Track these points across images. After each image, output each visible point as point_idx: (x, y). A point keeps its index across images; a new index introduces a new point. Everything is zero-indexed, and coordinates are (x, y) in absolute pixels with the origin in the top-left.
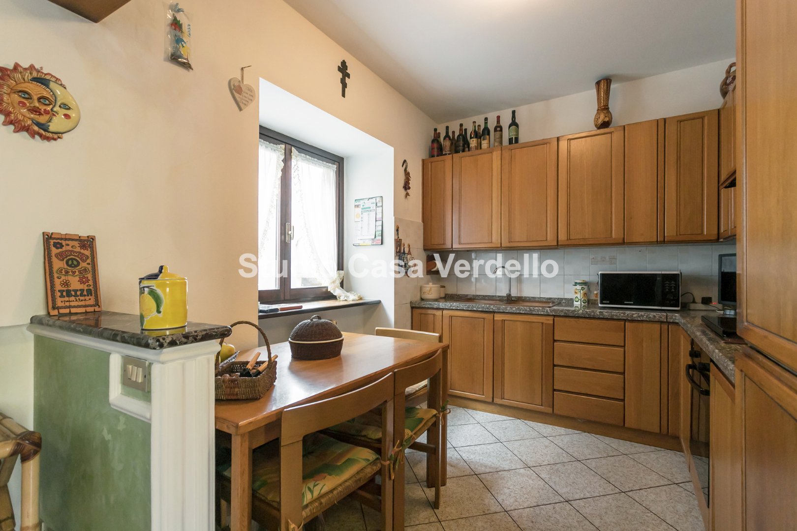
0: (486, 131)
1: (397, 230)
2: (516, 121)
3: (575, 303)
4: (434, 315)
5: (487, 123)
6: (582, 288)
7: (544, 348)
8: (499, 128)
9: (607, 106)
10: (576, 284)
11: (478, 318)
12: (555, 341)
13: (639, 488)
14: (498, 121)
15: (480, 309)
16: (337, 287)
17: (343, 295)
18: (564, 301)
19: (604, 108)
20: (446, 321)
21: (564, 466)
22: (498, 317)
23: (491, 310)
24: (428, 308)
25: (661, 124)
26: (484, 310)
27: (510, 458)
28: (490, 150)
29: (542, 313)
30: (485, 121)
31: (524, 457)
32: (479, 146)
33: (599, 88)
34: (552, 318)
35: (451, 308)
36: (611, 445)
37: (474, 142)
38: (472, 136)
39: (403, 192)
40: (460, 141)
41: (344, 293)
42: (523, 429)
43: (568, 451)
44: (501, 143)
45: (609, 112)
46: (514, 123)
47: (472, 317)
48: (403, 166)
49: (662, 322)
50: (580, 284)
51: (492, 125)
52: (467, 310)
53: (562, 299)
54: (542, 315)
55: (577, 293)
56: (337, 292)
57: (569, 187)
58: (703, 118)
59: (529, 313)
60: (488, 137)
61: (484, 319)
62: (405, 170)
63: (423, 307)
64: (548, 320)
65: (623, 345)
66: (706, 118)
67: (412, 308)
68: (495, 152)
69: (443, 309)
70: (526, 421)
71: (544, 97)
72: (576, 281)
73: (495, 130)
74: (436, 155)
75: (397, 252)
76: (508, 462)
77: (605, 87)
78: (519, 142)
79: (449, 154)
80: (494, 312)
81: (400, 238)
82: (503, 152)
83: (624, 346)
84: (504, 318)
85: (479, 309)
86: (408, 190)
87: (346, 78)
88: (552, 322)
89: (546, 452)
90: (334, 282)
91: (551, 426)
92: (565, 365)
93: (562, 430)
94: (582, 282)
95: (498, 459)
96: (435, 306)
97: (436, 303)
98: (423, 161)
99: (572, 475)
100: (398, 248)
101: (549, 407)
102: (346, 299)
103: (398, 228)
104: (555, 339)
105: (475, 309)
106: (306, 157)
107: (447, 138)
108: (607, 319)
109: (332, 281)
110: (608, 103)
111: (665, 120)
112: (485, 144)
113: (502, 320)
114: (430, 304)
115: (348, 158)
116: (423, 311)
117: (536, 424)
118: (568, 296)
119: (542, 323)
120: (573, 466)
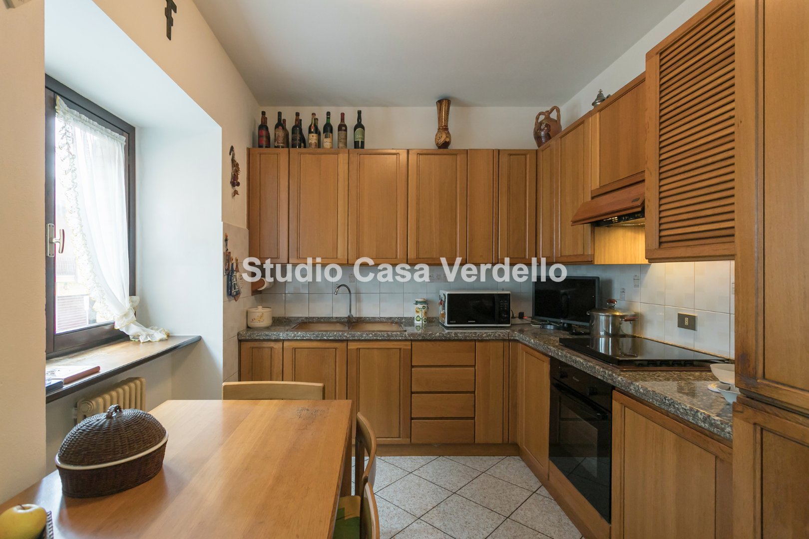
0: (328, 128)
1: (226, 240)
2: (362, 123)
3: (416, 322)
4: (271, 348)
5: (329, 118)
6: (423, 306)
7: (402, 375)
8: (342, 127)
9: (447, 126)
10: (417, 303)
11: (329, 348)
12: (412, 367)
13: (515, 509)
14: (343, 119)
15: (332, 338)
16: (133, 323)
17: (144, 334)
18: (404, 320)
19: (444, 128)
20: (288, 356)
21: (447, 504)
22: (352, 346)
23: (344, 338)
24: (264, 340)
25: (496, 154)
26: (337, 338)
27: (395, 512)
28: (334, 151)
29: (400, 338)
30: (327, 115)
31: (407, 506)
32: (319, 144)
33: (441, 107)
34: (409, 343)
35: (295, 338)
36: (468, 464)
37: (314, 138)
38: (312, 130)
39: (230, 190)
40: (297, 133)
41: (144, 331)
42: (386, 469)
43: (439, 484)
44: (346, 144)
45: (448, 134)
46: (359, 125)
47: (322, 348)
48: (230, 154)
49: (504, 340)
50: (421, 303)
51: (335, 122)
52: (315, 340)
53: (402, 318)
54: (400, 340)
55: (418, 312)
56: (133, 330)
57: (418, 203)
58: (525, 155)
59: (386, 339)
60: (331, 134)
61: (336, 349)
62: (233, 160)
63: (256, 339)
64: (406, 345)
65: (474, 364)
66: (528, 156)
67: (240, 341)
68: (341, 155)
69: (284, 340)
70: (383, 458)
71: (385, 104)
72: (417, 300)
73: (340, 128)
74: (264, 145)
75: (226, 270)
76: (396, 519)
77: (447, 107)
78: (365, 148)
79: (282, 147)
80: (347, 341)
81: (229, 251)
82: (351, 155)
83: (475, 366)
84: (359, 347)
85: (330, 338)
86: (236, 187)
87: (172, 11)
88: (410, 348)
89: (423, 493)
90: (126, 315)
91: (408, 457)
92: (424, 391)
93: (420, 460)
94: (422, 300)
95: (385, 519)
96: (273, 338)
97: (275, 333)
98: (249, 150)
99: (460, 513)
100: (227, 264)
101: (407, 438)
102: (149, 339)
103: (227, 236)
104: (413, 365)
105: (325, 338)
106: (80, 117)
107: (280, 127)
108: (460, 340)
109: (124, 314)
110: (447, 124)
111: (499, 151)
112: (327, 143)
113: (357, 349)
114: (267, 335)
115: (142, 128)
116: (256, 344)
117: (393, 459)
118: (407, 315)
119: (400, 349)
120: (454, 501)
